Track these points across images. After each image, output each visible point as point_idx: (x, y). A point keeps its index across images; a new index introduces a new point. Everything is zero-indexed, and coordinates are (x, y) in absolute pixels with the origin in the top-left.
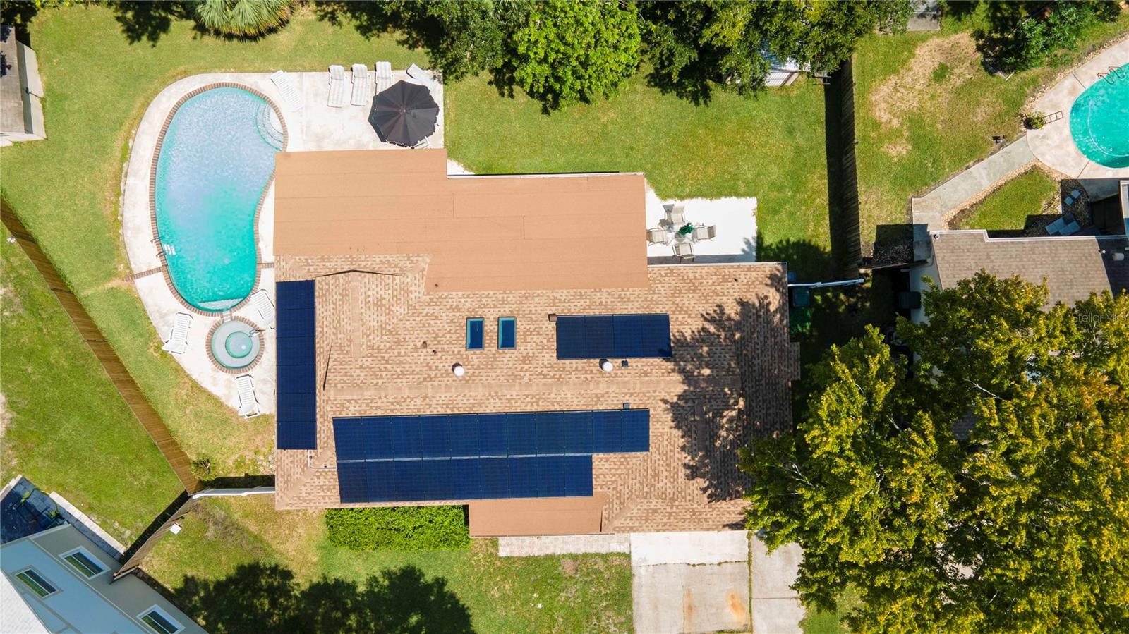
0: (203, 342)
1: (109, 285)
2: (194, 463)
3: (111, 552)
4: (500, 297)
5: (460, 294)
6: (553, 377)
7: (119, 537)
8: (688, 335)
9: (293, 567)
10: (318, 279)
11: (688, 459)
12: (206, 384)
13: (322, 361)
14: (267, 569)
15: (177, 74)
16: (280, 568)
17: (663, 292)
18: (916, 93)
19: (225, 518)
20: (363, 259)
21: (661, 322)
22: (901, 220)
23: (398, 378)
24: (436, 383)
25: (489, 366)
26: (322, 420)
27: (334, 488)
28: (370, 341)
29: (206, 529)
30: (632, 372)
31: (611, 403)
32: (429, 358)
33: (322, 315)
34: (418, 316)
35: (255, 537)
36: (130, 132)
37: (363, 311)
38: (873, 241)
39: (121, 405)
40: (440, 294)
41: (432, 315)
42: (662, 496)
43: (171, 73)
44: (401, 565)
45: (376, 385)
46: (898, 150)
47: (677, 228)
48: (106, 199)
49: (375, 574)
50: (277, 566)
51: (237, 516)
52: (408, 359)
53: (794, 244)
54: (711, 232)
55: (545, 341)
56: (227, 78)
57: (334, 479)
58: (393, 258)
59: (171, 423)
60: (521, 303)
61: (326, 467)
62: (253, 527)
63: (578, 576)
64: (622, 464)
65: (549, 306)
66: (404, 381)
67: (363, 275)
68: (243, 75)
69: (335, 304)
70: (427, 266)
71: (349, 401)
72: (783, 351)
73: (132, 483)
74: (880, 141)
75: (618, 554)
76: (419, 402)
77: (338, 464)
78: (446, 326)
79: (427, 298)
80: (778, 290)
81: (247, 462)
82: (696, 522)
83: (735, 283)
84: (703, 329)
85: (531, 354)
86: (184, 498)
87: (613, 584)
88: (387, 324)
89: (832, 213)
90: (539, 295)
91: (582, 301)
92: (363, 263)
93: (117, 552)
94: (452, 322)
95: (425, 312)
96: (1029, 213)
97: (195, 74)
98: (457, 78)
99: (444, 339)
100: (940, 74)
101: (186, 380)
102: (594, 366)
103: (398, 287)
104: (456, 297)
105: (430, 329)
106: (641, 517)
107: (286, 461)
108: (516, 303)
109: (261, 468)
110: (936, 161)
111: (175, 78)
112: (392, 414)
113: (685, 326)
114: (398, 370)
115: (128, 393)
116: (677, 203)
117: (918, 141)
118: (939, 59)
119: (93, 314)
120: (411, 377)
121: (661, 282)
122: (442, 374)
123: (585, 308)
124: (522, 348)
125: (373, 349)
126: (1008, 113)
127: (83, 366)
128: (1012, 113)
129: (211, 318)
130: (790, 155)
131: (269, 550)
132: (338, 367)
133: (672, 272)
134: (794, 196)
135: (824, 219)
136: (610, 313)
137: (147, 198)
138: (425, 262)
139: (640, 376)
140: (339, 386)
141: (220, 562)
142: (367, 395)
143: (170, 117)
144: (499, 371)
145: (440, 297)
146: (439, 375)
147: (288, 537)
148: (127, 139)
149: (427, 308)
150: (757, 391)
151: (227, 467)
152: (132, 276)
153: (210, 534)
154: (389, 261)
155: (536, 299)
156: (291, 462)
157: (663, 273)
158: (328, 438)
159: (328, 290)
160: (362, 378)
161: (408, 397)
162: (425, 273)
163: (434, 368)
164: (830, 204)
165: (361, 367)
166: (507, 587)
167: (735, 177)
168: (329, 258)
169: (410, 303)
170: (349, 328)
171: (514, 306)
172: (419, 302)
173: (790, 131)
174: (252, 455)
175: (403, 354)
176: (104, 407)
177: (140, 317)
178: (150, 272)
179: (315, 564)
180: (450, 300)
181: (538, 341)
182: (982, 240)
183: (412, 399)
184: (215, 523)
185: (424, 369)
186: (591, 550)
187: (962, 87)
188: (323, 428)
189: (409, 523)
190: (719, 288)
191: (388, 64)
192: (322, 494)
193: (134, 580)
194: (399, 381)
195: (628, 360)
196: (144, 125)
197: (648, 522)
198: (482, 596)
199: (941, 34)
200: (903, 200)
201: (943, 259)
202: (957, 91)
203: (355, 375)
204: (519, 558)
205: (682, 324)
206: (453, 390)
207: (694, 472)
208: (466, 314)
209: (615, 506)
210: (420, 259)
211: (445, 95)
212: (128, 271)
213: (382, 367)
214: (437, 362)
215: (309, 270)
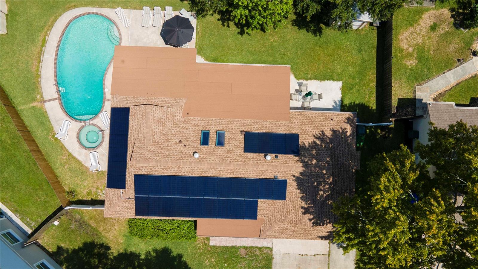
0: (75, 135)
1: (32, 105)
2: (67, 192)
3: (25, 233)
4: (218, 121)
5: (199, 118)
6: (242, 161)
7: (29, 225)
8: (307, 145)
9: (111, 245)
10: (131, 107)
11: (303, 204)
12: (76, 155)
13: (131, 147)
14: (98, 245)
15: (71, 7)
16: (105, 245)
17: (296, 123)
18: (421, 36)
19: (80, 219)
20: (153, 99)
21: (295, 138)
22: (410, 96)
23: (167, 157)
24: (185, 161)
25: (211, 154)
26: (129, 175)
27: (133, 208)
28: (154, 138)
29: (71, 224)
30: (280, 161)
31: (269, 175)
32: (182, 148)
33: (132, 125)
34: (178, 128)
35: (94, 229)
36: (47, 33)
37: (152, 123)
38: (396, 106)
39: (34, 162)
40: (189, 118)
41: (185, 128)
42: (291, 222)
43: (68, 6)
44: (163, 247)
45: (156, 160)
46: (411, 63)
47: (304, 94)
48: (33, 64)
49: (150, 250)
50: (103, 244)
51: (86, 219)
52: (172, 148)
53: (357, 104)
54: (320, 97)
55: (238, 144)
56: (95, 10)
57: (133, 204)
58: (167, 99)
59: (58, 172)
60: (228, 124)
61: (129, 198)
62: (93, 224)
63: (247, 257)
64: (272, 205)
65: (241, 127)
66: (169, 158)
67: (153, 106)
68: (102, 9)
69: (138, 119)
70: (184, 104)
71: (142, 167)
72: (352, 155)
73: (37, 200)
74: (403, 57)
75: (267, 248)
76: (176, 169)
77: (135, 197)
78: (191, 133)
79: (183, 120)
80: (351, 126)
81: (93, 193)
82: (306, 235)
83: (331, 121)
84: (315, 142)
85: (231, 149)
86: (61, 208)
87: (263, 262)
88: (163, 130)
89: (377, 90)
90: (236, 121)
91: (257, 125)
92: (153, 101)
93: (27, 233)
94: (194, 131)
95: (181, 126)
96: (473, 96)
97: (79, 7)
98: (202, 16)
99: (190, 140)
100: (434, 27)
101: (66, 152)
102: (262, 157)
103: (169, 113)
104: (197, 120)
105: (184, 134)
106: (280, 231)
107: (111, 194)
108: (225, 124)
109: (99, 196)
110: (429, 68)
111: (70, 8)
112: (163, 174)
113: (306, 140)
114: (167, 153)
115: (37, 157)
116: (304, 82)
117: (421, 59)
118: (433, 20)
119: (24, 118)
120: (173, 157)
121: (295, 119)
122: (188, 156)
123: (258, 129)
124: (227, 146)
125: (155, 142)
126: (465, 47)
127: (17, 143)
128: (467, 48)
129: (80, 123)
130: (359, 62)
131: (101, 236)
132: (138, 150)
133: (301, 113)
134: (360, 82)
135: (373, 94)
136: (271, 132)
137: (52, 65)
138: (183, 102)
139: (284, 163)
140: (138, 159)
141: (77, 240)
142: (151, 164)
143: (66, 27)
144: (215, 156)
145: (189, 119)
146: (186, 157)
147: (110, 230)
148: (45, 36)
149: (183, 124)
150: (339, 174)
151: (83, 195)
152: (43, 101)
153: (73, 226)
154: (166, 101)
155: (235, 123)
156: (113, 195)
157: (297, 114)
158: (131, 184)
159: (135, 113)
160: (149, 156)
161: (171, 166)
162: (183, 107)
163: (184, 153)
164: (376, 87)
165: (149, 151)
166: (213, 260)
167: (333, 71)
168: (137, 98)
169: (175, 121)
170: (145, 131)
171: (224, 126)
172: (179, 121)
173: (360, 51)
174: (95, 190)
175: (170, 145)
176: (26, 162)
177: (46, 121)
178: (52, 100)
179: (122, 244)
180: (194, 121)
181: (235, 143)
182: (453, 107)
183: (173, 168)
184: (76, 221)
185: (179, 154)
186: (254, 245)
187: (444, 34)
188: (129, 179)
189: (168, 227)
190: (323, 123)
191: (171, 8)
192: (127, 211)
193: (35, 247)
194: (167, 158)
195: (278, 155)
196: (54, 29)
197: (283, 234)
198: (201, 264)
199: (435, 8)
200: (412, 87)
201: (433, 115)
202: (441, 36)
203: (146, 154)
204: (220, 247)
205: (305, 139)
206: (193, 164)
207: (306, 211)
208: (201, 128)
209: (268, 225)
210: (181, 100)
211: (197, 24)
212: (42, 99)
213: (159, 151)
214: (186, 150)
215: (127, 102)
